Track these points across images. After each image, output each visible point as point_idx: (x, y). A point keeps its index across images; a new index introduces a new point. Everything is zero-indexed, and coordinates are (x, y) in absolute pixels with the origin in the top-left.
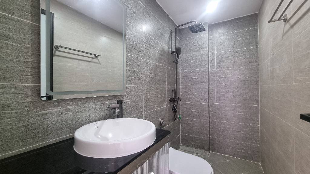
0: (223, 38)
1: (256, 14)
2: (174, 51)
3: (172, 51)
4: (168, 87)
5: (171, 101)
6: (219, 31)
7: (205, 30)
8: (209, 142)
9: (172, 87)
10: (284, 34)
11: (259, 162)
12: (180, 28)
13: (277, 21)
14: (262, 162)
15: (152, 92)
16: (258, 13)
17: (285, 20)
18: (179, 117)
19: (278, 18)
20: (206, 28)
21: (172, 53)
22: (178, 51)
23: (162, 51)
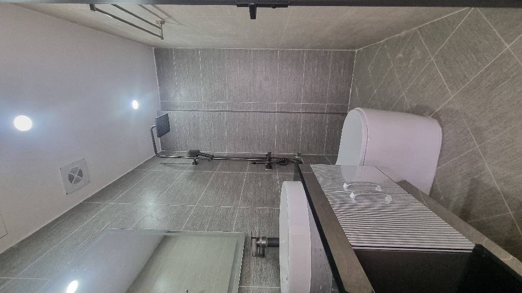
0: (183, 92)
1: (155, 50)
2: (193, 161)
3: (193, 164)
4: (248, 171)
5: (270, 167)
6: (172, 96)
7: (167, 115)
8: (334, 113)
9: (248, 165)
10: (180, 24)
11: (355, 52)
12: (159, 150)
13: (162, 31)
14: (354, 48)
15: (250, 194)
16: (153, 48)
17: (163, 23)
18: (298, 156)
19: (159, 29)
20: (165, 113)
21: (196, 163)
22: (194, 154)
23: (190, 177)
